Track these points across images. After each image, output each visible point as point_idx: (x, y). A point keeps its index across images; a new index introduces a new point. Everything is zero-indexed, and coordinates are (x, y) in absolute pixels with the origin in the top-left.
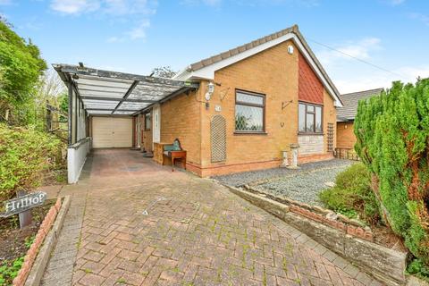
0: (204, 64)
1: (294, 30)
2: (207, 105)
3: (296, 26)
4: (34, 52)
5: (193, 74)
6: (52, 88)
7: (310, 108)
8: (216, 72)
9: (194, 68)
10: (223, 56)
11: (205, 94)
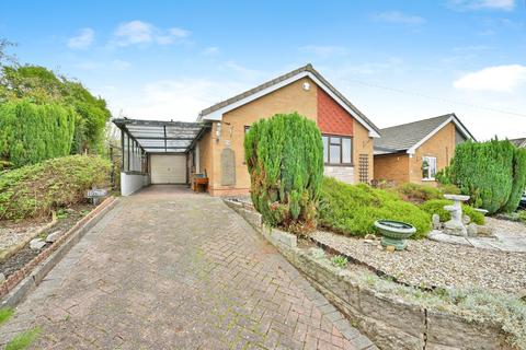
0: (212, 109)
1: (309, 68)
2: (218, 140)
3: (310, 65)
4: (102, 104)
5: (204, 118)
6: (112, 133)
7: (335, 140)
8: (224, 115)
9: (203, 113)
10: (230, 102)
11: (216, 132)
